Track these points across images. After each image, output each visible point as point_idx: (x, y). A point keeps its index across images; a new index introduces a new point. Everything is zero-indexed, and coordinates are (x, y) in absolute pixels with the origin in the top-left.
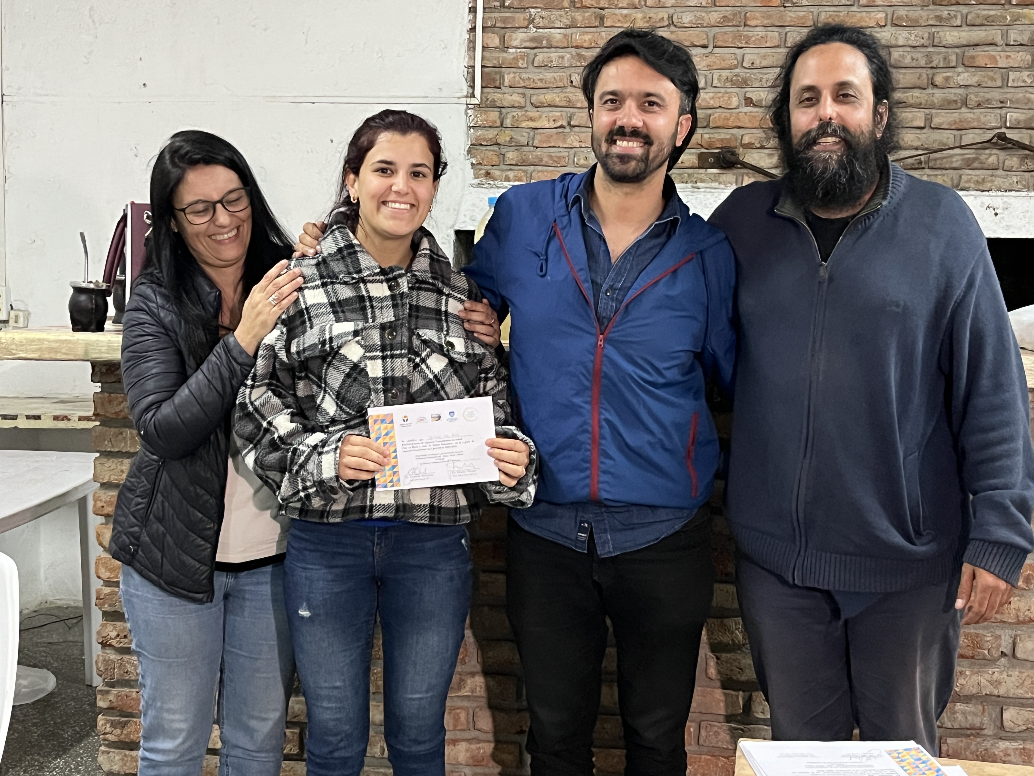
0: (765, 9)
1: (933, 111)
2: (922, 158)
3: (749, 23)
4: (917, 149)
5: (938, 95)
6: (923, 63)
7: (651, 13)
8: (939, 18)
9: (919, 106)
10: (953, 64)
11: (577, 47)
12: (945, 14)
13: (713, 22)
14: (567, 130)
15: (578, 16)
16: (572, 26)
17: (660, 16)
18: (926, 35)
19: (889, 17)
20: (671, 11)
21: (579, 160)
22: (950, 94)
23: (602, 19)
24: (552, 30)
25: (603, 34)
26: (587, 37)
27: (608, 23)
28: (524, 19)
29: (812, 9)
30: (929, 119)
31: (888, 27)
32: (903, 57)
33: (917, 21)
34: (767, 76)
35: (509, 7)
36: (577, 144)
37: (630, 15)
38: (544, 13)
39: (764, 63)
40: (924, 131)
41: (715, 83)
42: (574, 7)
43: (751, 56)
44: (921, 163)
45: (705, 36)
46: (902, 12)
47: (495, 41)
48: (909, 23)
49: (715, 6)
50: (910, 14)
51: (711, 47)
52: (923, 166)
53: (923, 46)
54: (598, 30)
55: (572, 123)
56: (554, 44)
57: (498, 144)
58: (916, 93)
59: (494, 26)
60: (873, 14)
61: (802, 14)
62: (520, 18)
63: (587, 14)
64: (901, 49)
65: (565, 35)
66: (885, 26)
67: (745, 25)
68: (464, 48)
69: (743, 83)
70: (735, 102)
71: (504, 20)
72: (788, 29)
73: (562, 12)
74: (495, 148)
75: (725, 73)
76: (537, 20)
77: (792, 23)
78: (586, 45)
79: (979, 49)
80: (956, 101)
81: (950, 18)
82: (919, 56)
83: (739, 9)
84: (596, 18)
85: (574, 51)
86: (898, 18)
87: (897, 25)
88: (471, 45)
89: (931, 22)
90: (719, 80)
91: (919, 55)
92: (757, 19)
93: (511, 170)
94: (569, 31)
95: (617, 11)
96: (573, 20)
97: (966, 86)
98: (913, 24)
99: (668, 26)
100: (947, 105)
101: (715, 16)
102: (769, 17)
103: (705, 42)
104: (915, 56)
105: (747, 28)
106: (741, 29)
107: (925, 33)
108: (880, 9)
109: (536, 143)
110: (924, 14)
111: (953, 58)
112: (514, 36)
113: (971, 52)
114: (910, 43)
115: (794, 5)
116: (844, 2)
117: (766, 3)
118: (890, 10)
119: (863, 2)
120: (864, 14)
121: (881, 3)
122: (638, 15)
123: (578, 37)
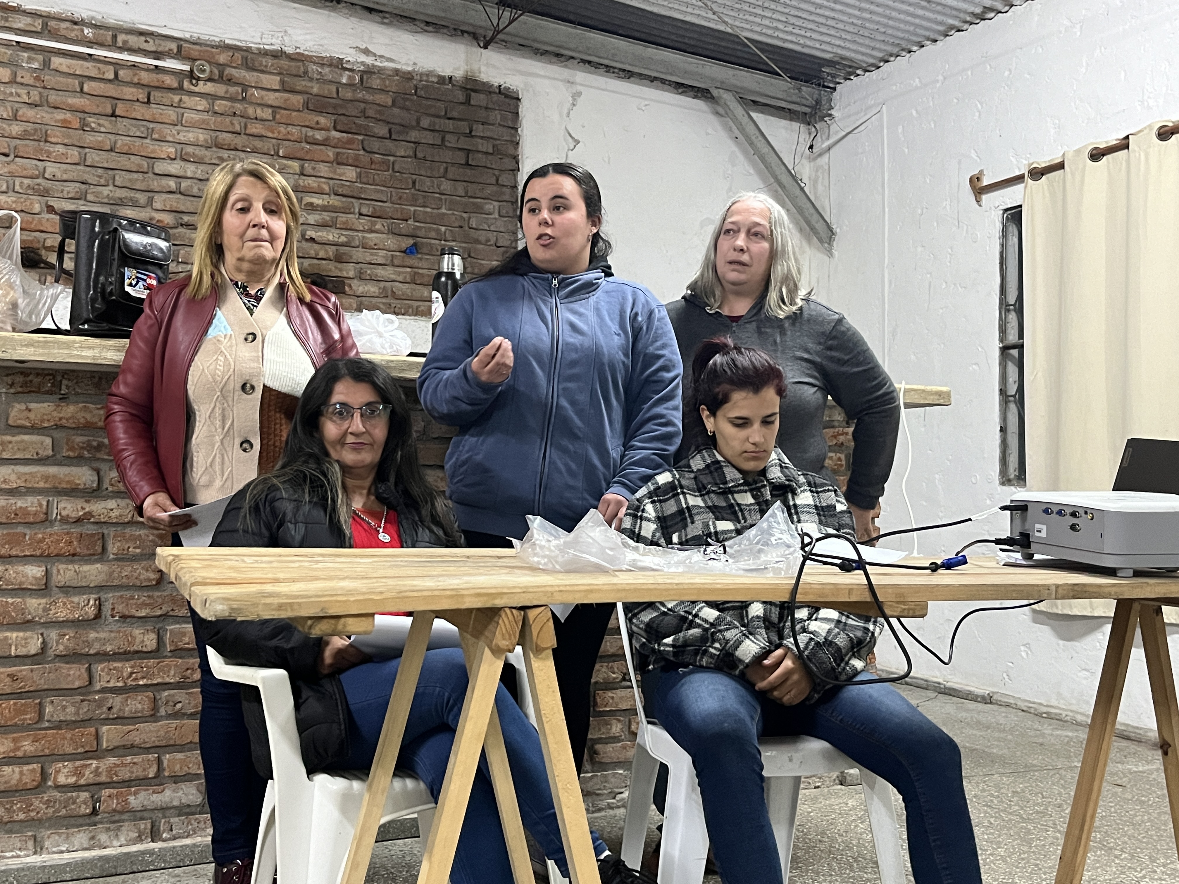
0: (65, 129)
3: (49, 139)
13: (14, 133)
19: (179, 153)
29: (109, 136)
31: (178, 161)
32: (191, 187)
33: (202, 159)
34: (68, 189)
39: (65, 177)
41: (17, 188)
43: (51, 169)
45: (6, 146)
46: (190, 149)
49: (17, 120)
50: (197, 152)
51: (12, 156)
60: (164, 148)
61: (100, 139)
64: (189, 180)
66: (175, 159)
67: (46, 141)
69: (45, 193)
70: (37, 208)
72: (87, 150)
75: (26, 181)
77: (91, 145)
83: (40, 126)
86: (186, 154)
87: (186, 160)
89: (214, 161)
90: (21, 186)
92: (58, 137)
101: (16, 129)
102: (69, 137)
103: (6, 151)
105: (48, 144)
106: (42, 144)
108: (170, 144)
110: (208, 153)
114: (197, 176)
115: (93, 130)
116: (138, 134)
117: (65, 125)
118: (179, 147)
119: (155, 136)
120: (156, 147)
121: (171, 139)
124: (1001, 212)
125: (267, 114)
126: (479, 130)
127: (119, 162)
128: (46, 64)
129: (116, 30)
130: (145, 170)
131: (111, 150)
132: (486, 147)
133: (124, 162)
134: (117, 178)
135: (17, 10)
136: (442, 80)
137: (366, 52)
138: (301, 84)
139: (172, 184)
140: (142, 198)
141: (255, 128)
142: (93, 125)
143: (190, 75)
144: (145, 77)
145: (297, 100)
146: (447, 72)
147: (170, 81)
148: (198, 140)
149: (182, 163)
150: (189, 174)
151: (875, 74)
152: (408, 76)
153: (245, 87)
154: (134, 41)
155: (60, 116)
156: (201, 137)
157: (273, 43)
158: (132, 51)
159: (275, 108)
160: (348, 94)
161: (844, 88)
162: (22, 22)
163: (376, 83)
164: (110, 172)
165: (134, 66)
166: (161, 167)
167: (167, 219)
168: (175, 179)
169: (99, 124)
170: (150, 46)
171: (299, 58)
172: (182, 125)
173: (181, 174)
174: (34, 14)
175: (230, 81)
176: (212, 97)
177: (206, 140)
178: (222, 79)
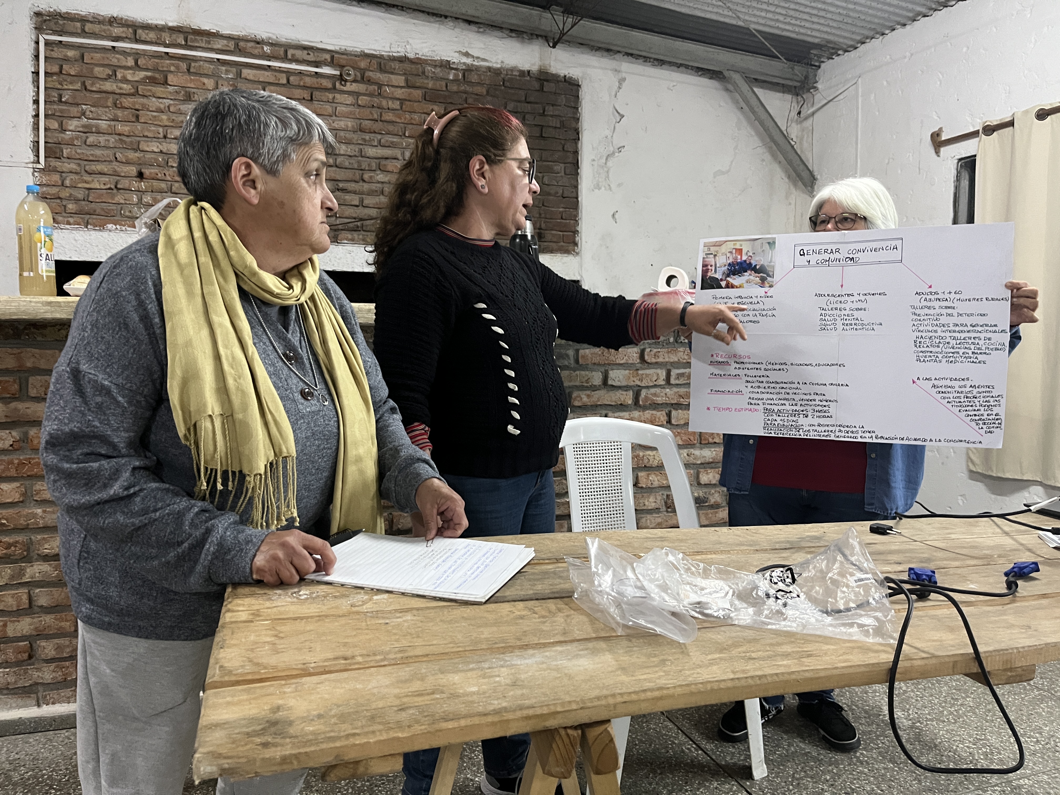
1: (364, 196)
2: (359, 224)
4: (354, 218)
5: (366, 186)
6: (356, 166)
7: (174, 117)
8: (364, 140)
9: (355, 193)
10: (374, 168)
11: (119, 135)
12: (367, 138)
14: (115, 191)
15: (119, 113)
16: (115, 119)
18: (357, 150)
21: (125, 212)
22: (374, 186)
23: (137, 117)
24: (100, 122)
25: (139, 127)
26: (127, 129)
27: (142, 120)
28: (78, 112)
30: (362, 201)
32: (344, 161)
35: (66, 103)
36: (123, 201)
37: (159, 116)
38: (92, 109)
40: (359, 208)
42: (116, 106)
44: (358, 227)
47: (55, 125)
48: (347, 141)
50: (347, 135)
52: (359, 229)
53: (355, 156)
54: (135, 124)
55: (119, 186)
56: (102, 131)
57: (60, 198)
58: (353, 185)
59: (54, 115)
62: (74, 111)
63: (125, 113)
64: (342, 157)
65: (109, 126)
68: (30, 128)
71: (61, 111)
73: (107, 110)
74: (58, 201)
76: (88, 113)
78: (125, 133)
79: (388, 161)
80: (376, 191)
81: (370, 140)
84: (133, 115)
85: (117, 137)
88: (36, 126)
89: (360, 142)
91: (353, 161)
93: (71, 217)
94: (112, 123)
95: (149, 113)
96: (115, 115)
97: (382, 183)
100: (371, 193)
104: (351, 161)
107: (357, 148)
109: (90, 199)
110: (355, 137)
111: (374, 164)
112: (70, 122)
113: (383, 162)
114: (348, 153)
122: (164, 117)
123: (120, 127)
124: (956, 161)
125: (397, 105)
126: (550, 110)
128: (239, 74)
129: (287, 47)
132: (555, 122)
135: (217, 35)
136: (523, 73)
137: (467, 54)
138: (419, 81)
141: (389, 116)
143: (341, 78)
144: (308, 81)
145: (418, 93)
146: (526, 66)
147: (327, 84)
148: (347, 127)
151: (853, 54)
152: (496, 72)
153: (380, 86)
154: (300, 54)
156: (350, 124)
157: (398, 50)
158: (298, 61)
159: (402, 101)
160: (454, 88)
161: (827, 66)
162: (220, 44)
163: (474, 78)
165: (300, 73)
170: (311, 58)
171: (418, 62)
172: (336, 116)
174: (229, 38)
175: (369, 82)
176: (356, 94)
177: (353, 126)
178: (363, 79)
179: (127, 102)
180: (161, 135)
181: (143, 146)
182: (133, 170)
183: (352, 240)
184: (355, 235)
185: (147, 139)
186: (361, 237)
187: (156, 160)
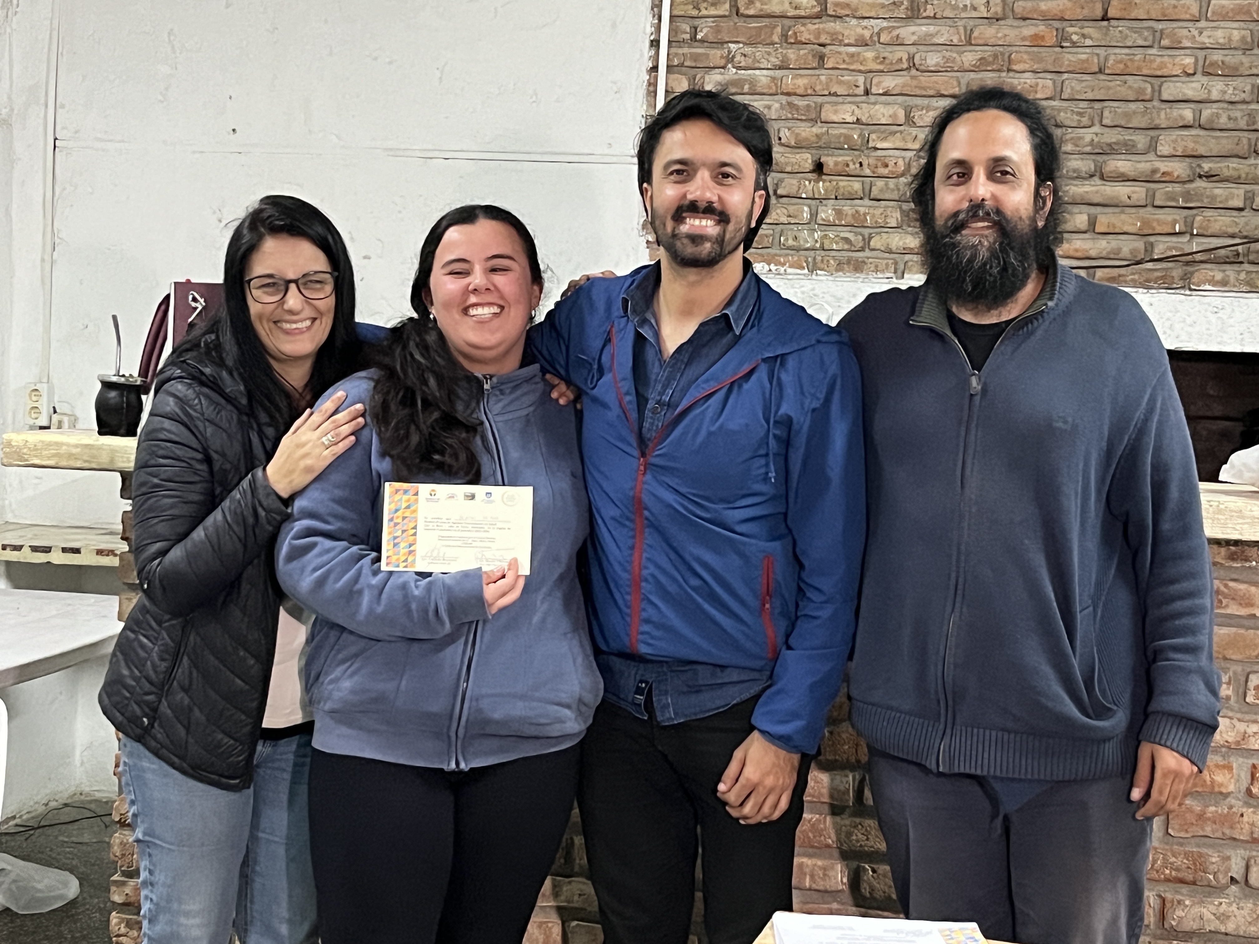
0: (1035, 49)
2: (1240, 248)
3: (1015, 67)
4: (1233, 236)
6: (1242, 124)
7: (886, 52)
9: (1237, 181)
11: (788, 94)
13: (967, 65)
15: (791, 54)
16: (783, 66)
17: (898, 55)
19: (1201, 63)
20: (912, 49)
21: (787, 240)
23: (822, 58)
24: (757, 72)
25: (823, 78)
26: (801, 82)
27: (829, 64)
28: (722, 57)
29: (1097, 50)
30: (1250, 198)
31: (1198, 77)
32: (1218, 116)
33: (1237, 69)
35: (702, 41)
36: (784, 219)
37: (859, 54)
38: (748, 50)
40: (1243, 213)
42: (786, 42)
44: (1238, 254)
45: (955, 83)
46: (1217, 56)
49: (971, 44)
50: (1227, 59)
52: (1241, 259)
53: (1244, 102)
54: (817, 72)
55: (779, 192)
56: (759, 90)
58: (1234, 163)
59: (682, 65)
60: (1177, 60)
61: (1084, 57)
62: (716, 55)
63: (802, 52)
64: (1215, 105)
65: (773, 79)
66: (1194, 74)
67: (1009, 70)
68: (642, 92)
71: (695, 57)
72: (1066, 76)
73: (770, 49)
76: (738, 58)
77: (1070, 68)
78: (799, 91)
82: (1238, 114)
83: (1001, 49)
84: (814, 56)
85: (784, 99)
86: (1212, 64)
87: (1210, 74)
88: (651, 89)
89: (1255, 71)
92: (1025, 62)
94: (779, 73)
95: (842, 49)
96: (785, 58)
98: (1231, 73)
99: (908, 69)
101: (969, 58)
102: (1041, 60)
103: (955, 91)
104: (1234, 114)
105: (1011, 74)
106: (1004, 74)
107: (1247, 84)
108: (1188, 52)
110: (1246, 60)
112: (707, 78)
114: (1227, 97)
115: (1074, 45)
116: (1140, 42)
117: (1037, 41)
118: (1201, 54)
119: (1165, 42)
120: (1166, 59)
121: (1189, 44)
122: (869, 54)
123: (790, 81)
127: (1109, 88)
130: (1148, 97)
131: (1101, 71)
133: (1117, 87)
134: (1106, 113)
139: (1187, 113)
140: (1141, 140)
142: (1075, 38)
148: (1230, 40)
149: (1205, 80)
150: (1215, 95)
155: (1029, 30)
156: (1236, 35)
164: (1097, 105)
166: (1170, 91)
167: (1179, 168)
168: (1192, 105)
169: (1084, 36)
172: (1207, 19)
173: (1203, 96)
177: (1243, 38)
179: (806, 31)
180: (861, 90)
181: (828, 114)
182: (806, 160)
183: (1224, 283)
184: (1230, 271)
185: (834, 99)
186: (1243, 276)
187: (848, 138)
